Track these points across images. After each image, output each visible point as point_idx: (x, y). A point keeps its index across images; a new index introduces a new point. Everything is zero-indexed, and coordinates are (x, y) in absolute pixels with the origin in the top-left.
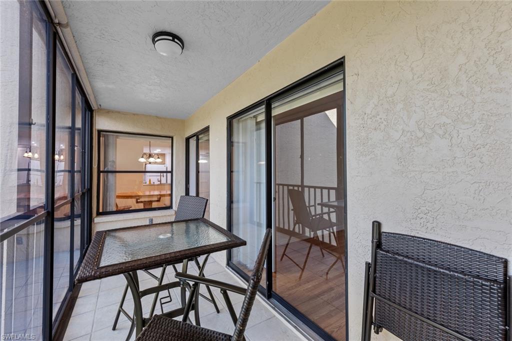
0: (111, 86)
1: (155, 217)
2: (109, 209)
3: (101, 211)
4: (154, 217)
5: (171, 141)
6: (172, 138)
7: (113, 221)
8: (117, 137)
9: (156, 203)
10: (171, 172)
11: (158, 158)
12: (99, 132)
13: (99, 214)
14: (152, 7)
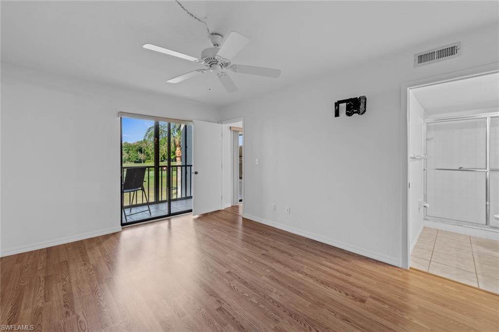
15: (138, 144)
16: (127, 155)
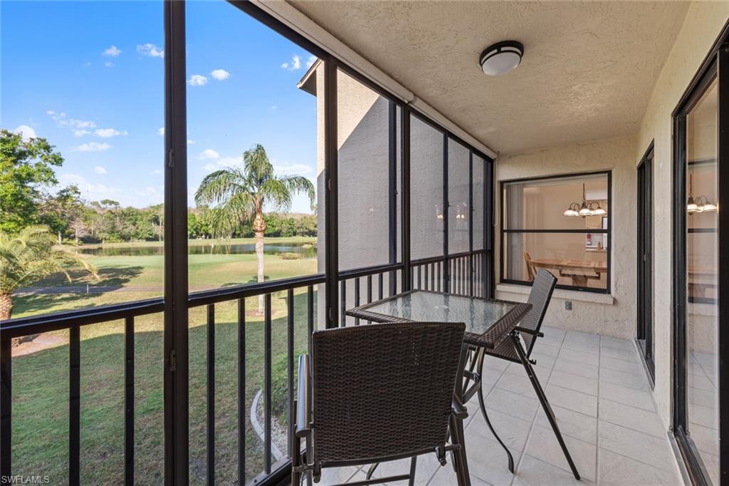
0: (491, 129)
1: (576, 300)
2: (515, 277)
3: (505, 277)
4: (574, 300)
5: (606, 179)
6: (609, 173)
7: (515, 293)
8: (524, 186)
9: (594, 280)
10: (609, 231)
11: (599, 208)
12: (502, 183)
13: (503, 281)
14: (455, 37)
15: (152, 210)
16: (133, 227)
